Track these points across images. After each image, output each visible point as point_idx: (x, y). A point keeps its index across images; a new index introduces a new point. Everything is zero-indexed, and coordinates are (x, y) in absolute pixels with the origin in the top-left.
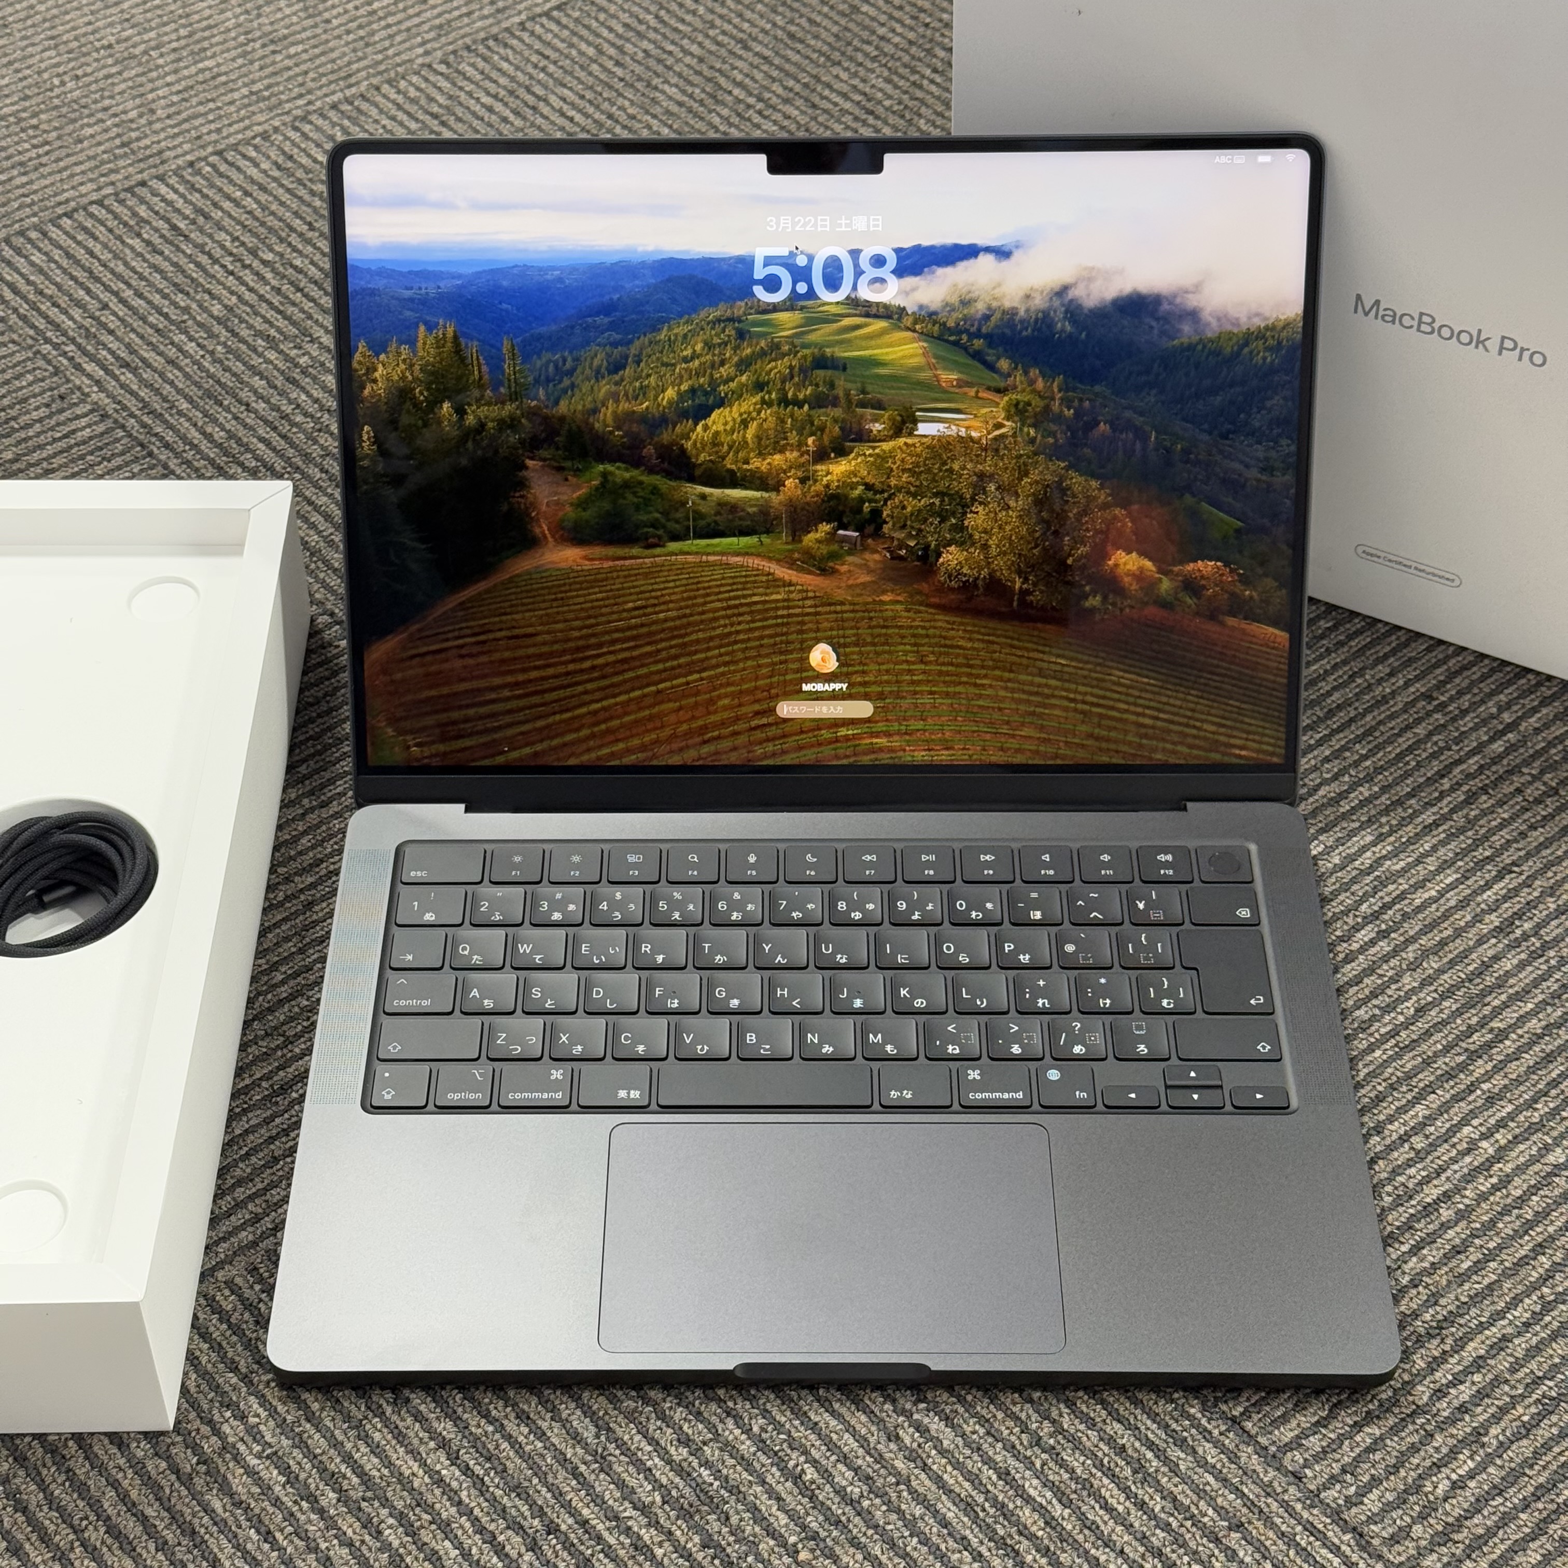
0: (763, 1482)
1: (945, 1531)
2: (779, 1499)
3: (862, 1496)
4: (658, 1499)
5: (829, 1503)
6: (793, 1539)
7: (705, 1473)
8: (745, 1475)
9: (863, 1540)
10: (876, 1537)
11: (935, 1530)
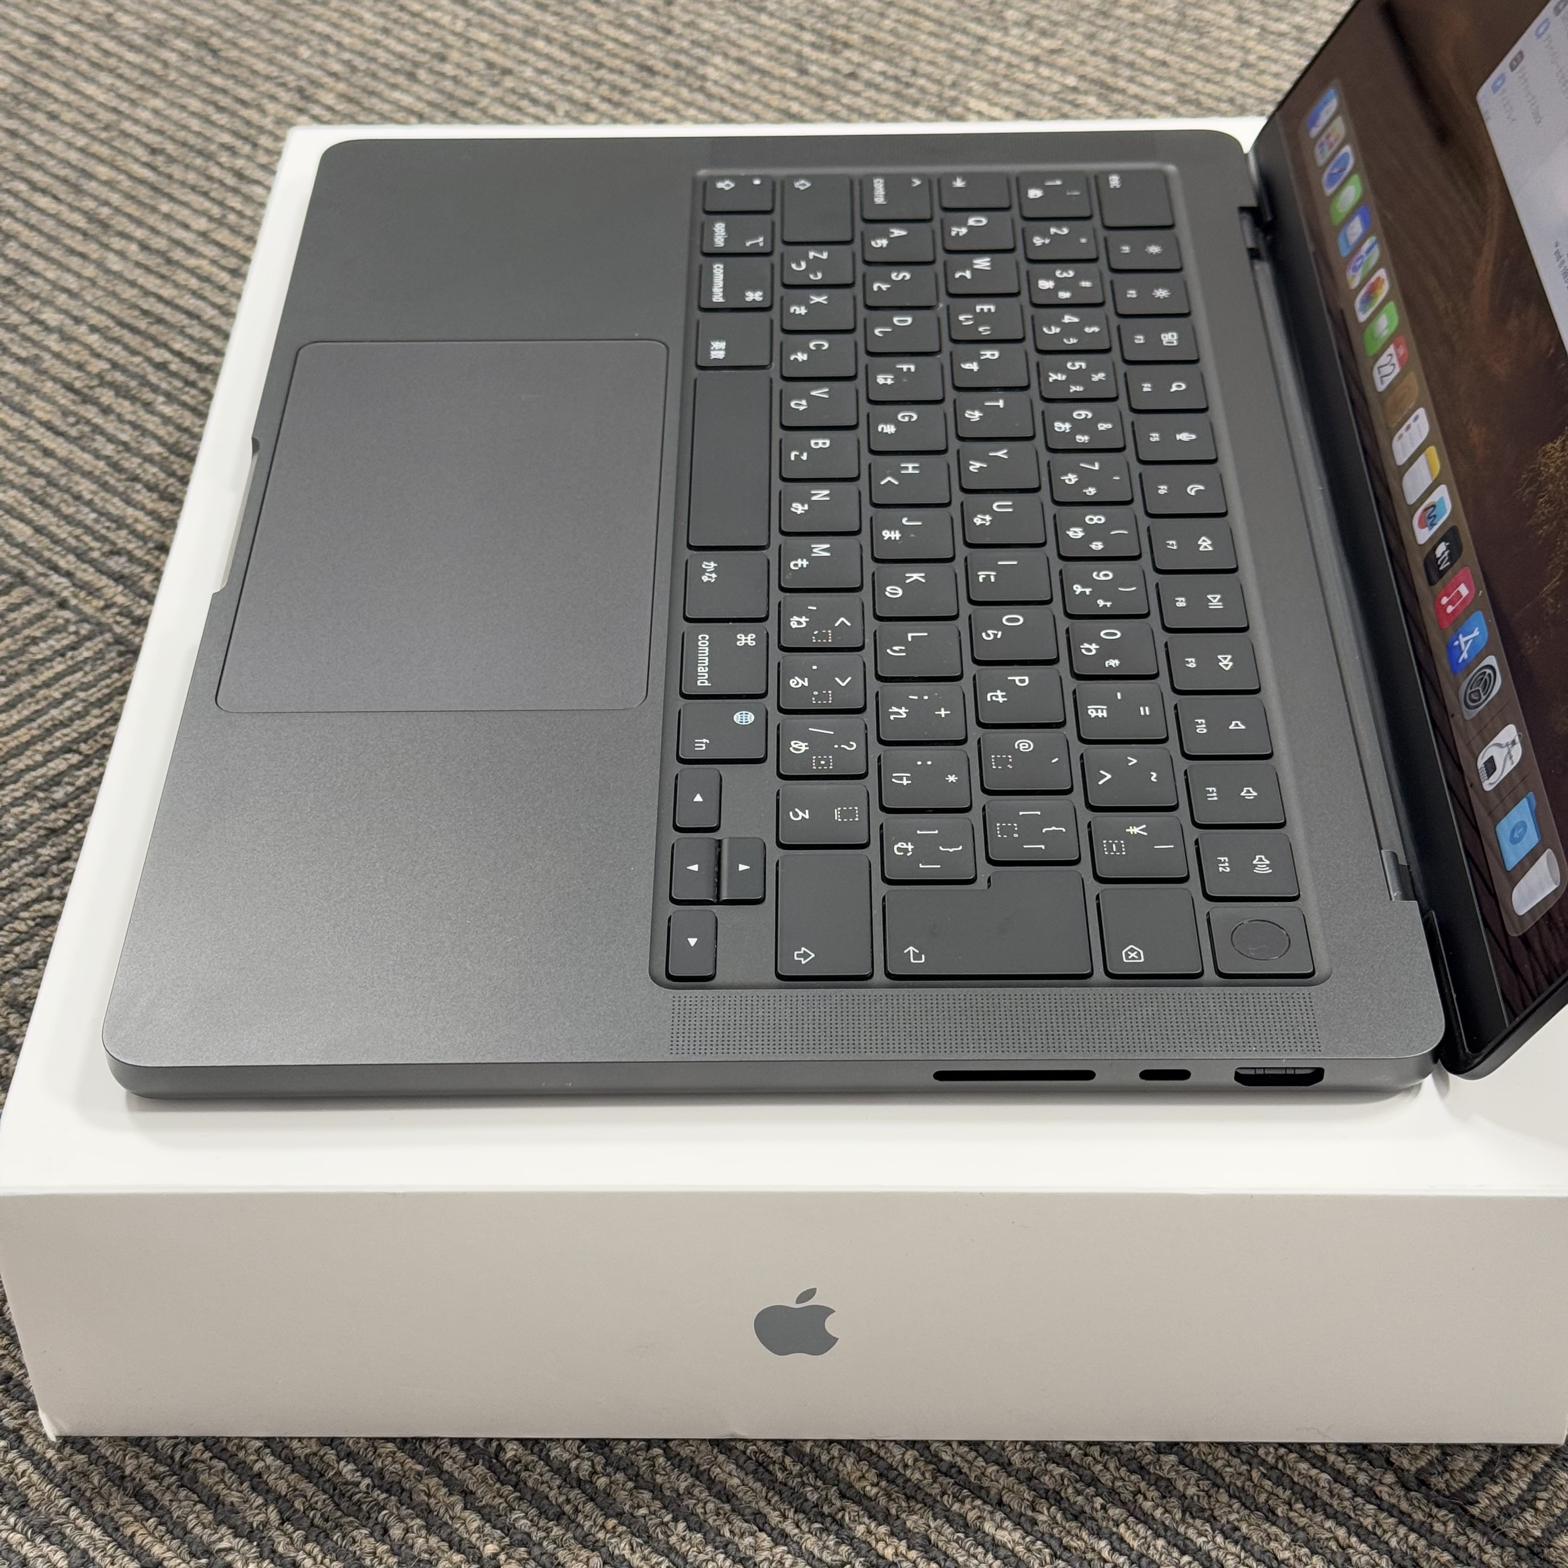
0: (440, 1473)
1: (727, 1507)
2: (466, 1494)
3: (594, 1472)
4: (274, 1516)
5: (544, 1488)
6: (490, 1549)
7: (347, 1469)
8: (410, 1463)
9: (601, 1535)
10: (621, 1529)
11: (710, 1506)
